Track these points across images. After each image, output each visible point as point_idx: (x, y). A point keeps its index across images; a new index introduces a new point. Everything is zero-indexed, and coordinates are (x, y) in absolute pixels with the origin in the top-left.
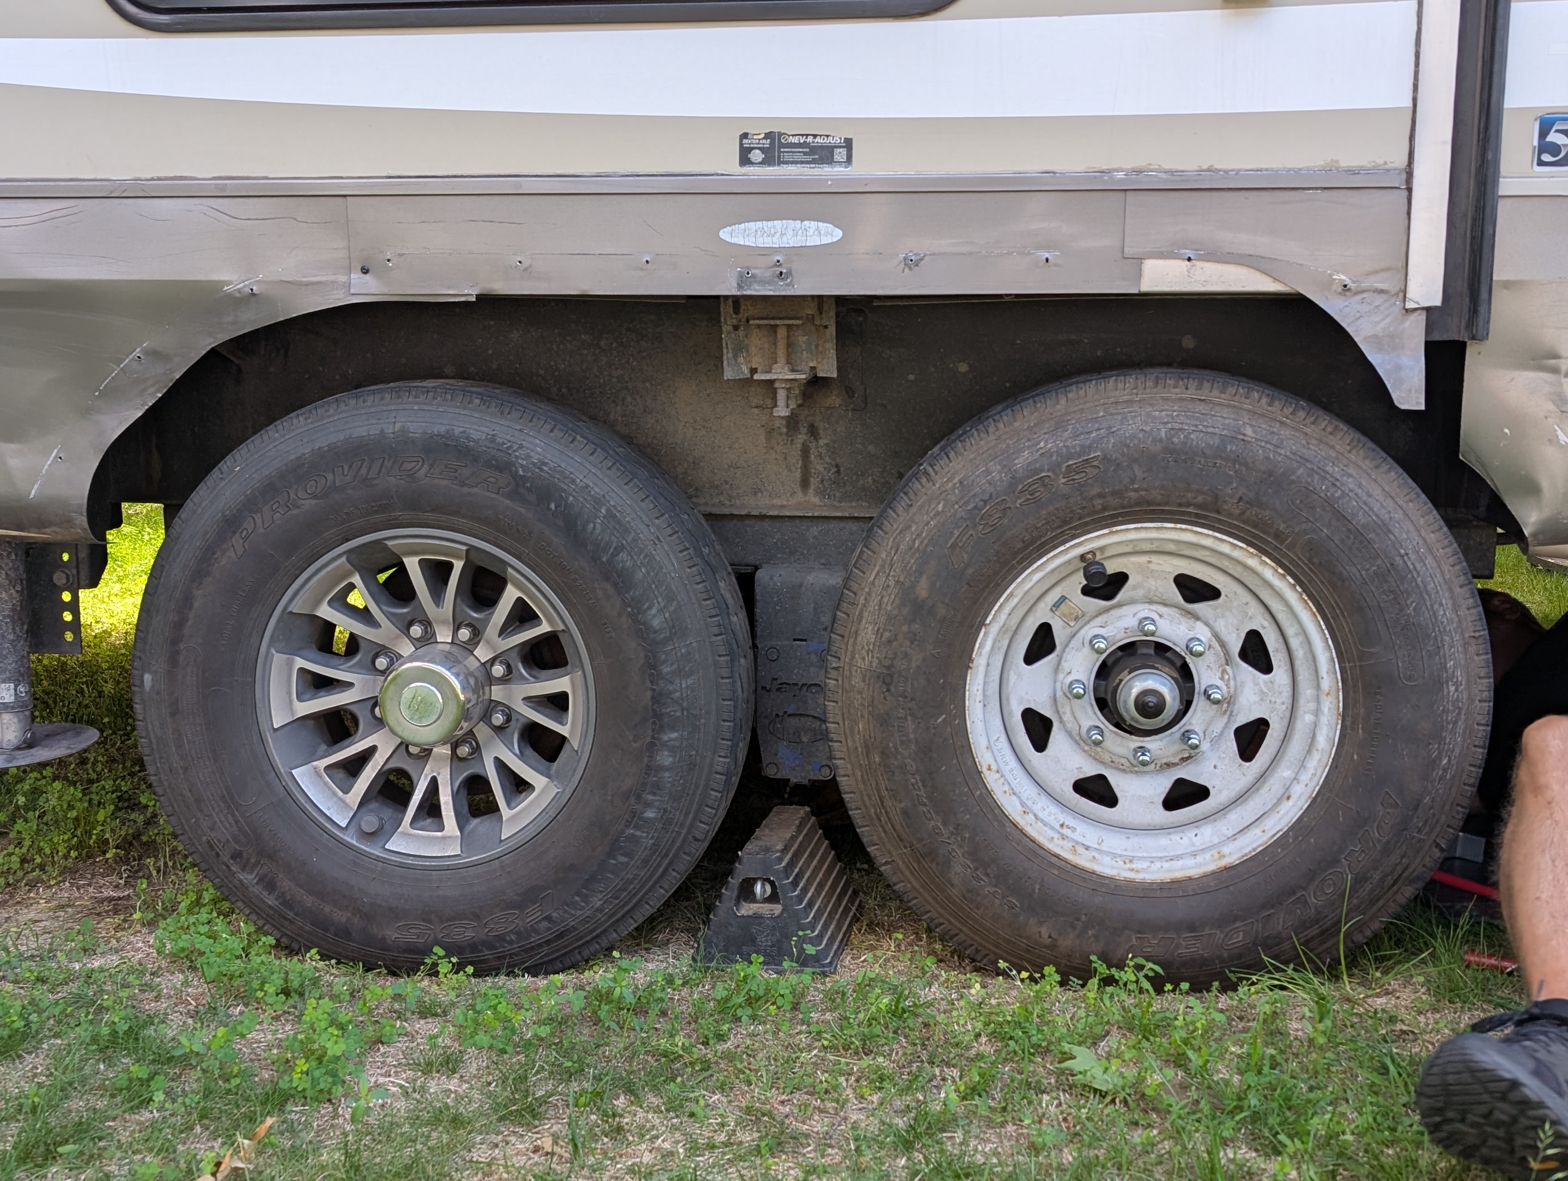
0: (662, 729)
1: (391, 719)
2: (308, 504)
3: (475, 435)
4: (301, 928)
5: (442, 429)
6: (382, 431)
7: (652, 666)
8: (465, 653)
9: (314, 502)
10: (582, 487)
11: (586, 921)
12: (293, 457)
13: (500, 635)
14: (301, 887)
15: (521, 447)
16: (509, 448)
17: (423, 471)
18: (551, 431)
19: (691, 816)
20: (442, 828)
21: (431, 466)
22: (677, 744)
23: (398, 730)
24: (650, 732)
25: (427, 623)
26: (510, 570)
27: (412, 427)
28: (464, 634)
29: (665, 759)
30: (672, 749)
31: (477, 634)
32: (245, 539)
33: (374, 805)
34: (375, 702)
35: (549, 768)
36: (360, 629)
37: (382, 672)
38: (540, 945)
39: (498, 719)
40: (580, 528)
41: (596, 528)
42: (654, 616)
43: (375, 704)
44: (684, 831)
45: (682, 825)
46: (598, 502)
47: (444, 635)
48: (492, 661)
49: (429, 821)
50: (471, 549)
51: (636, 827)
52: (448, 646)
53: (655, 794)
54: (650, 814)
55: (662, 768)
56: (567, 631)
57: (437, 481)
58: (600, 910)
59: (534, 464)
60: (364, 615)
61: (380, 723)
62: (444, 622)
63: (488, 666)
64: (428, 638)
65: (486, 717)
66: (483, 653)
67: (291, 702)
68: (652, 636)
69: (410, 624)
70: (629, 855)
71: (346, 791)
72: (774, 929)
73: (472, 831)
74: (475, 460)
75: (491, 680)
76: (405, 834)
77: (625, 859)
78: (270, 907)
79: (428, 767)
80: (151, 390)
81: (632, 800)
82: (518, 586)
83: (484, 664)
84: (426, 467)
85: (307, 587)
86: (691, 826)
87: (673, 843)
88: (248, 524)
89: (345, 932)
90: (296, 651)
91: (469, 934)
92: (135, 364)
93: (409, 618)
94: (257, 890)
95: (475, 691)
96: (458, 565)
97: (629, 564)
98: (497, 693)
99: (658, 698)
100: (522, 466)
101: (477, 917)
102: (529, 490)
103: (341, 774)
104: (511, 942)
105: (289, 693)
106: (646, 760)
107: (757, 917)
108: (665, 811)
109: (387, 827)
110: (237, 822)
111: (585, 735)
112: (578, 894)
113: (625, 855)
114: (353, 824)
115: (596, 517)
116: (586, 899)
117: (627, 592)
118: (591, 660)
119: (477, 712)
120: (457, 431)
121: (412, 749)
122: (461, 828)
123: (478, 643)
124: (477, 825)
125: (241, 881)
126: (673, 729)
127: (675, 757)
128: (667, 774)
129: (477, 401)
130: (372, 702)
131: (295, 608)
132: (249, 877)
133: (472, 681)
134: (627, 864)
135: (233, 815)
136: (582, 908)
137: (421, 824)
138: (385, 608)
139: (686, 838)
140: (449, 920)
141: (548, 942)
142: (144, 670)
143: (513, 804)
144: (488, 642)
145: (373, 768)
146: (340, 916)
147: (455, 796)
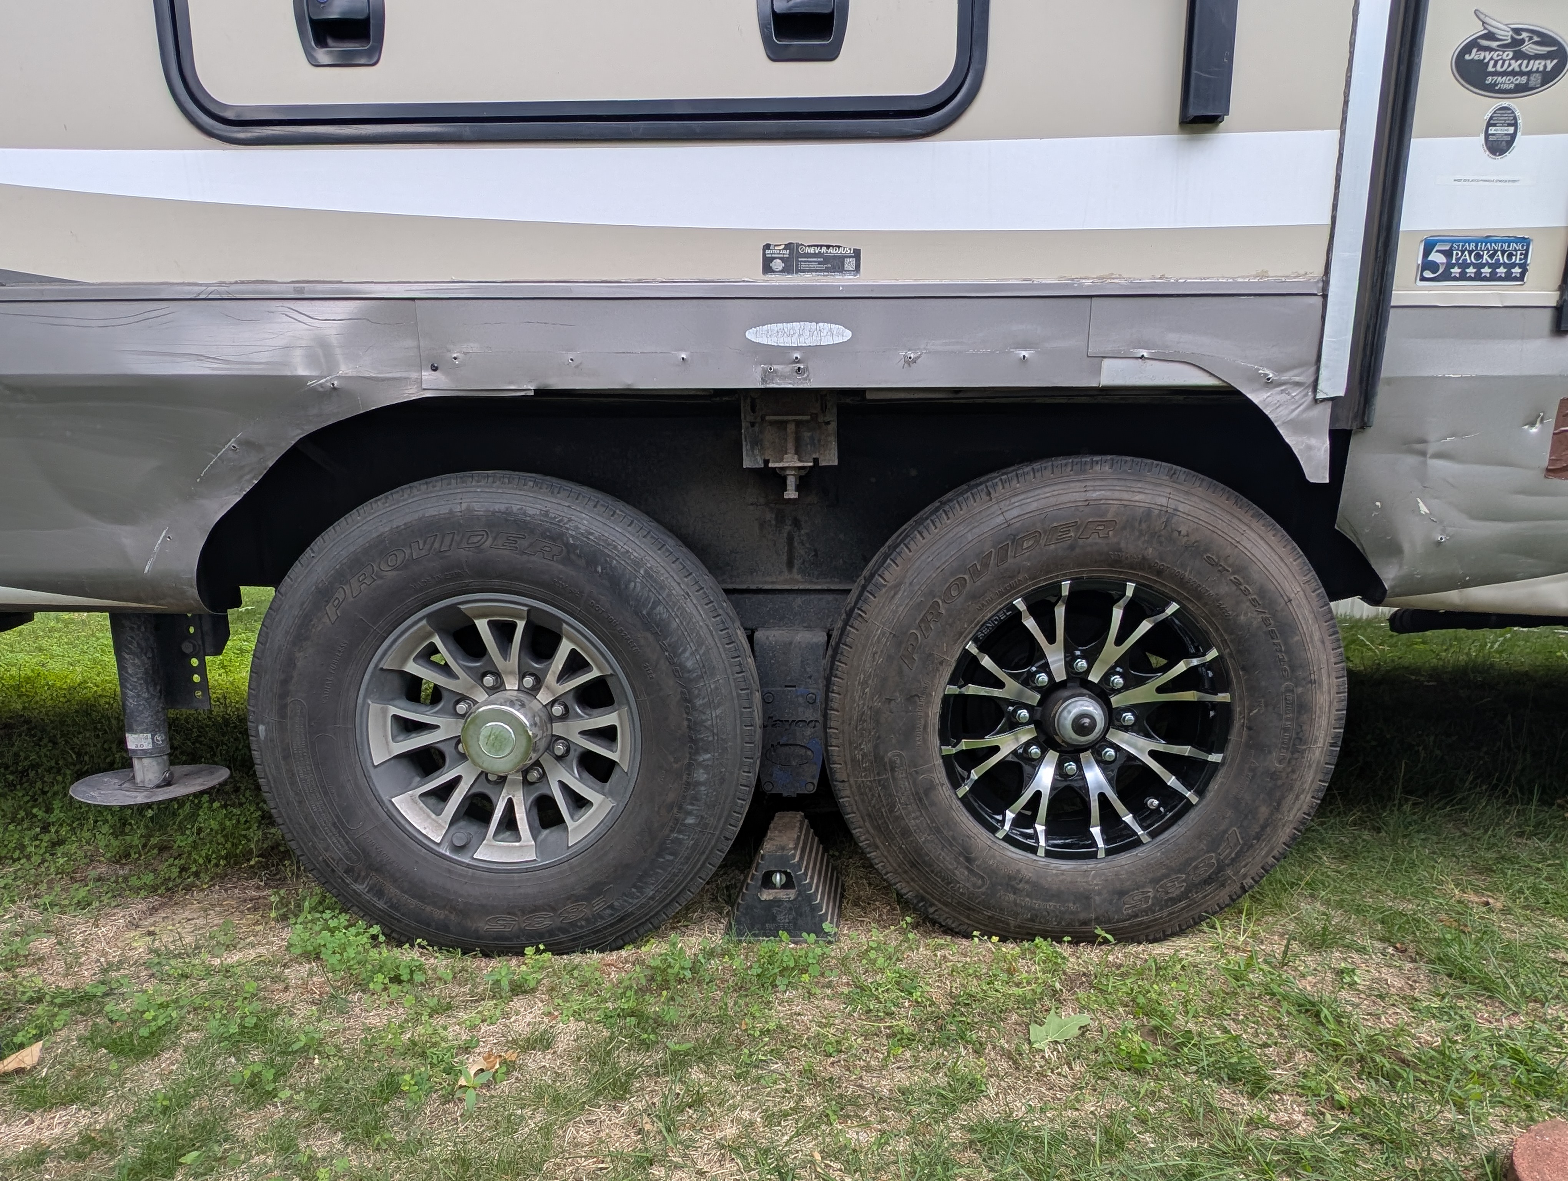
0: (697, 752)
1: (473, 751)
2: (391, 575)
3: (531, 512)
4: (407, 925)
5: (503, 507)
6: (451, 510)
7: (687, 700)
8: (529, 698)
9: (395, 573)
10: (623, 553)
11: (641, 907)
12: (375, 535)
13: (558, 682)
14: (405, 892)
15: (570, 520)
16: (560, 521)
17: (488, 543)
18: (595, 506)
19: (723, 820)
20: (519, 839)
21: (495, 539)
22: (710, 763)
23: (479, 761)
24: (688, 755)
25: (497, 674)
26: (565, 626)
27: (476, 506)
28: (529, 681)
29: (701, 775)
30: (706, 768)
31: (539, 683)
32: (337, 607)
33: (462, 823)
34: (458, 740)
35: (603, 788)
36: (441, 680)
37: (463, 716)
38: (605, 928)
39: (560, 749)
40: (623, 587)
41: (637, 586)
42: (688, 659)
43: (459, 742)
44: (717, 833)
45: (716, 828)
46: (637, 564)
47: (511, 684)
48: (553, 703)
49: (508, 833)
50: (531, 610)
51: (679, 832)
52: (515, 693)
53: (692, 804)
54: (690, 821)
55: (698, 784)
56: (614, 675)
57: (501, 551)
58: (652, 898)
59: (582, 534)
60: (445, 669)
61: (463, 757)
62: (511, 673)
63: (549, 707)
64: (499, 686)
65: (549, 748)
66: (544, 697)
67: (387, 743)
68: (686, 675)
69: (484, 675)
70: (674, 854)
71: (438, 814)
72: (791, 909)
73: (544, 840)
74: (532, 532)
75: (552, 719)
76: (488, 845)
77: (671, 858)
78: (380, 910)
79: (504, 791)
80: (248, 477)
81: (675, 810)
82: (571, 639)
83: (545, 706)
84: (490, 540)
85: (394, 647)
86: (723, 829)
87: (709, 842)
88: (340, 595)
89: (445, 927)
90: (390, 700)
91: (547, 922)
92: (231, 453)
93: (483, 670)
94: (368, 897)
95: (541, 728)
96: (521, 625)
97: (665, 616)
98: (558, 729)
99: (693, 726)
100: (572, 536)
101: (554, 909)
102: (579, 556)
103: (432, 801)
104: (582, 927)
105: (385, 736)
106: (685, 777)
107: (776, 902)
108: (702, 817)
109: (474, 841)
110: (347, 843)
111: (632, 760)
112: (634, 886)
113: (671, 854)
114: (446, 839)
115: (636, 577)
116: (640, 889)
117: (665, 639)
118: (636, 697)
119: (542, 745)
120: (515, 508)
121: (490, 777)
122: (535, 838)
123: (540, 689)
124: (547, 835)
125: (354, 890)
126: (707, 751)
127: (708, 774)
128: (703, 788)
129: (531, 484)
130: (455, 741)
131: (386, 665)
132: (361, 887)
133: (537, 719)
134: (672, 861)
135: (344, 838)
136: (638, 897)
137: (501, 836)
138: (461, 662)
139: (719, 838)
140: (530, 912)
141: (612, 925)
142: (258, 722)
143: (576, 818)
144: (548, 688)
145: (460, 794)
146: (439, 914)
147: (528, 813)
